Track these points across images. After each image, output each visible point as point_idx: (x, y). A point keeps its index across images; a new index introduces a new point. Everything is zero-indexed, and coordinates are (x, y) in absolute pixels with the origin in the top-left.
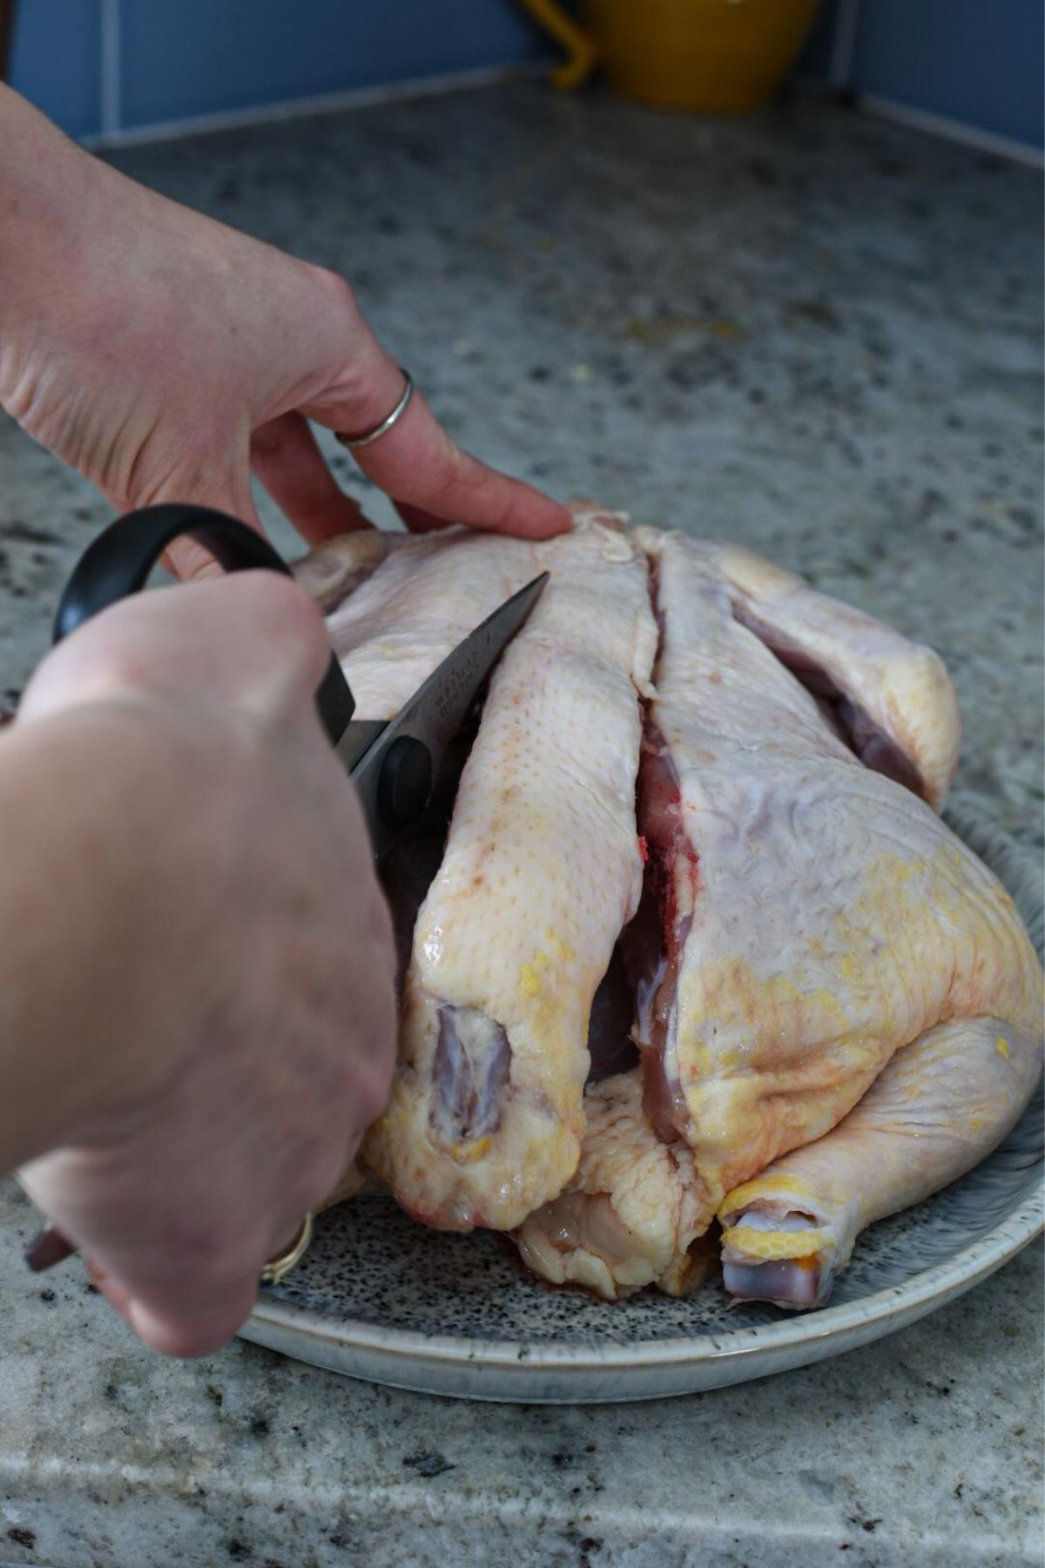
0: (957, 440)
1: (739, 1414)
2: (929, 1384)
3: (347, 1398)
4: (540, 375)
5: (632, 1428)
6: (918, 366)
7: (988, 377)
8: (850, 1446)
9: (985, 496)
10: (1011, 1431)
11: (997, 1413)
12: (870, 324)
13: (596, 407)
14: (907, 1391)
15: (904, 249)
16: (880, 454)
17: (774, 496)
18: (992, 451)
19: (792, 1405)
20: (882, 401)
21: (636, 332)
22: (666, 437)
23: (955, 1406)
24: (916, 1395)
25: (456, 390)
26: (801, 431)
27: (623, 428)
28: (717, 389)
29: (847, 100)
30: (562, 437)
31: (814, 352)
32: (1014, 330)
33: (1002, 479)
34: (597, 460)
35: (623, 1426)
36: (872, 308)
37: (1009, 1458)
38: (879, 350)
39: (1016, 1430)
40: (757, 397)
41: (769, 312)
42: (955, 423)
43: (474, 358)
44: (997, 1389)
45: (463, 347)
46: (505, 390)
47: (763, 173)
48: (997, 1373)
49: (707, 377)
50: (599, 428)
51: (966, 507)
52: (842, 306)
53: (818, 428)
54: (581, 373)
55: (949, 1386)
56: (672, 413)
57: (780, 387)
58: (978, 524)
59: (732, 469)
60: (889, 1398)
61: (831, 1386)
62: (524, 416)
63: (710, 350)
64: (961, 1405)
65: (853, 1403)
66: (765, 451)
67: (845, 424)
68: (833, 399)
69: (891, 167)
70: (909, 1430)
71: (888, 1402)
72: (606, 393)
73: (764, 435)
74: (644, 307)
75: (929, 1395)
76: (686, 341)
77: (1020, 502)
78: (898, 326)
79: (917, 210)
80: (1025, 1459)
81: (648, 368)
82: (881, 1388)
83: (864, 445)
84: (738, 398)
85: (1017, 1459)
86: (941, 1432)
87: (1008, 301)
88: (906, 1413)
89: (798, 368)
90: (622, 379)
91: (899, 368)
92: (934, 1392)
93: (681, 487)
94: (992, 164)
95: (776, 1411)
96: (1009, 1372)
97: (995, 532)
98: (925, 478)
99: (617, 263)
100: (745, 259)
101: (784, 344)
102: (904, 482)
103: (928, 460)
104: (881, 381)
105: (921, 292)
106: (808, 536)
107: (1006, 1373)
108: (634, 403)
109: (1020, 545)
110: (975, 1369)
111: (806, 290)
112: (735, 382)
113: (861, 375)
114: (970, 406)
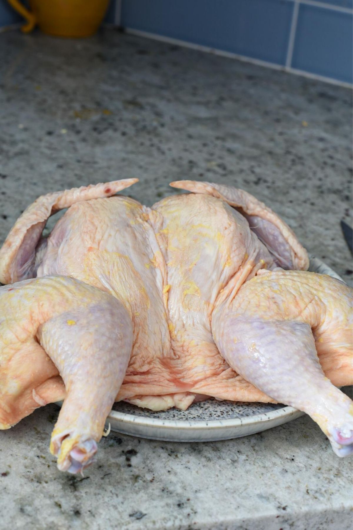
0: (193, 142)
1: (232, 479)
2: (287, 458)
3: (103, 497)
4: (50, 133)
5: (199, 490)
6: (172, 118)
7: (196, 120)
8: (270, 483)
9: (208, 161)
10: (317, 469)
11: (311, 464)
12: (153, 106)
13: (72, 142)
14: (281, 462)
15: (156, 79)
16: (170, 149)
17: (140, 167)
18: (205, 145)
19: (247, 473)
20: (165, 131)
21: (77, 116)
22: (98, 151)
23: (297, 464)
24: (284, 462)
25: (23, 141)
26: (142, 144)
27: (83, 149)
28: (110, 133)
29: (121, 30)
30: (64, 154)
31: (138, 117)
32: (199, 103)
33: (212, 154)
34: (79, 161)
35: (196, 490)
36: (151, 100)
37: (319, 478)
38: (158, 114)
39: (318, 468)
40: (124, 134)
41: (119, 105)
42: (190, 137)
43: (25, 129)
44: (308, 456)
45: (21, 126)
46: (40, 140)
47: (102, 57)
48: (306, 451)
49: (106, 129)
50: (75, 150)
51: (203, 165)
52: (142, 100)
53: (148, 143)
54: (64, 131)
55: (293, 458)
56: (98, 142)
57: (131, 130)
58: (209, 170)
59: (124, 160)
60: (276, 465)
61: (257, 465)
62: (49, 148)
63: (103, 119)
64: (299, 463)
65: (266, 469)
66: (132, 152)
67: (155, 141)
68: (149, 133)
69: (142, 52)
70: (286, 474)
71: (276, 466)
72: (74, 137)
73: (130, 147)
74: (77, 106)
75: (288, 462)
76: (95, 117)
77: (219, 161)
78: (162, 106)
79: (156, 66)
80: (324, 477)
81: (86, 128)
82: (273, 462)
83: (164, 147)
84: (118, 135)
85: (322, 478)
86: (296, 474)
87: (194, 94)
88: (283, 469)
89: (135, 123)
90: (78, 132)
91: (166, 119)
92: (289, 461)
93: (109, 167)
94: (175, 48)
95: (243, 476)
96: (310, 450)
97: (215, 172)
98: (187, 156)
99: (63, 92)
100: (105, 87)
101: (127, 115)
102: (180, 158)
103: (186, 150)
104: (163, 125)
105: (166, 93)
106: (156, 180)
107: (309, 450)
108: (84, 140)
109: (225, 175)
110: (299, 451)
111: (129, 96)
112: (115, 130)
113: (155, 123)
114: (192, 130)
